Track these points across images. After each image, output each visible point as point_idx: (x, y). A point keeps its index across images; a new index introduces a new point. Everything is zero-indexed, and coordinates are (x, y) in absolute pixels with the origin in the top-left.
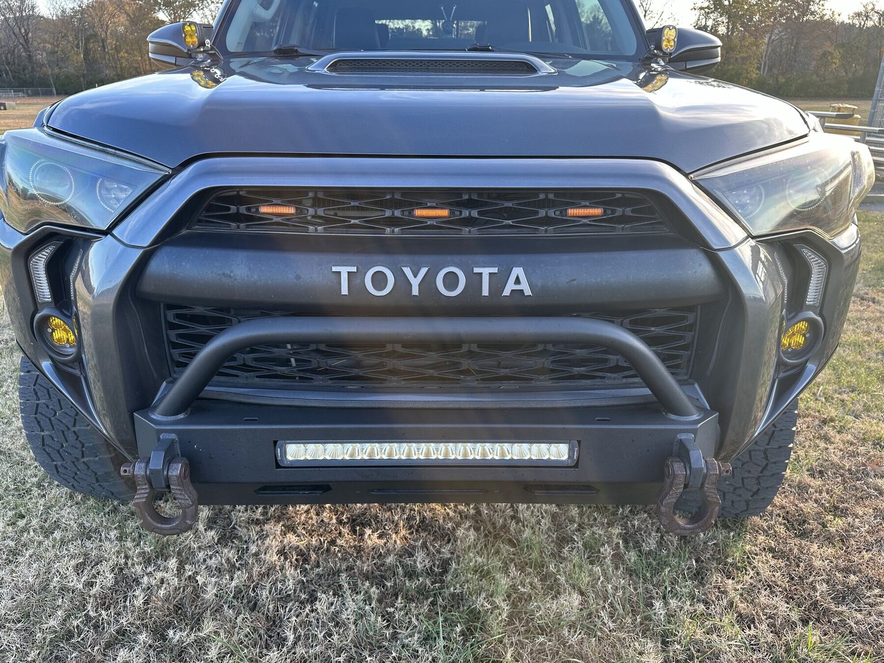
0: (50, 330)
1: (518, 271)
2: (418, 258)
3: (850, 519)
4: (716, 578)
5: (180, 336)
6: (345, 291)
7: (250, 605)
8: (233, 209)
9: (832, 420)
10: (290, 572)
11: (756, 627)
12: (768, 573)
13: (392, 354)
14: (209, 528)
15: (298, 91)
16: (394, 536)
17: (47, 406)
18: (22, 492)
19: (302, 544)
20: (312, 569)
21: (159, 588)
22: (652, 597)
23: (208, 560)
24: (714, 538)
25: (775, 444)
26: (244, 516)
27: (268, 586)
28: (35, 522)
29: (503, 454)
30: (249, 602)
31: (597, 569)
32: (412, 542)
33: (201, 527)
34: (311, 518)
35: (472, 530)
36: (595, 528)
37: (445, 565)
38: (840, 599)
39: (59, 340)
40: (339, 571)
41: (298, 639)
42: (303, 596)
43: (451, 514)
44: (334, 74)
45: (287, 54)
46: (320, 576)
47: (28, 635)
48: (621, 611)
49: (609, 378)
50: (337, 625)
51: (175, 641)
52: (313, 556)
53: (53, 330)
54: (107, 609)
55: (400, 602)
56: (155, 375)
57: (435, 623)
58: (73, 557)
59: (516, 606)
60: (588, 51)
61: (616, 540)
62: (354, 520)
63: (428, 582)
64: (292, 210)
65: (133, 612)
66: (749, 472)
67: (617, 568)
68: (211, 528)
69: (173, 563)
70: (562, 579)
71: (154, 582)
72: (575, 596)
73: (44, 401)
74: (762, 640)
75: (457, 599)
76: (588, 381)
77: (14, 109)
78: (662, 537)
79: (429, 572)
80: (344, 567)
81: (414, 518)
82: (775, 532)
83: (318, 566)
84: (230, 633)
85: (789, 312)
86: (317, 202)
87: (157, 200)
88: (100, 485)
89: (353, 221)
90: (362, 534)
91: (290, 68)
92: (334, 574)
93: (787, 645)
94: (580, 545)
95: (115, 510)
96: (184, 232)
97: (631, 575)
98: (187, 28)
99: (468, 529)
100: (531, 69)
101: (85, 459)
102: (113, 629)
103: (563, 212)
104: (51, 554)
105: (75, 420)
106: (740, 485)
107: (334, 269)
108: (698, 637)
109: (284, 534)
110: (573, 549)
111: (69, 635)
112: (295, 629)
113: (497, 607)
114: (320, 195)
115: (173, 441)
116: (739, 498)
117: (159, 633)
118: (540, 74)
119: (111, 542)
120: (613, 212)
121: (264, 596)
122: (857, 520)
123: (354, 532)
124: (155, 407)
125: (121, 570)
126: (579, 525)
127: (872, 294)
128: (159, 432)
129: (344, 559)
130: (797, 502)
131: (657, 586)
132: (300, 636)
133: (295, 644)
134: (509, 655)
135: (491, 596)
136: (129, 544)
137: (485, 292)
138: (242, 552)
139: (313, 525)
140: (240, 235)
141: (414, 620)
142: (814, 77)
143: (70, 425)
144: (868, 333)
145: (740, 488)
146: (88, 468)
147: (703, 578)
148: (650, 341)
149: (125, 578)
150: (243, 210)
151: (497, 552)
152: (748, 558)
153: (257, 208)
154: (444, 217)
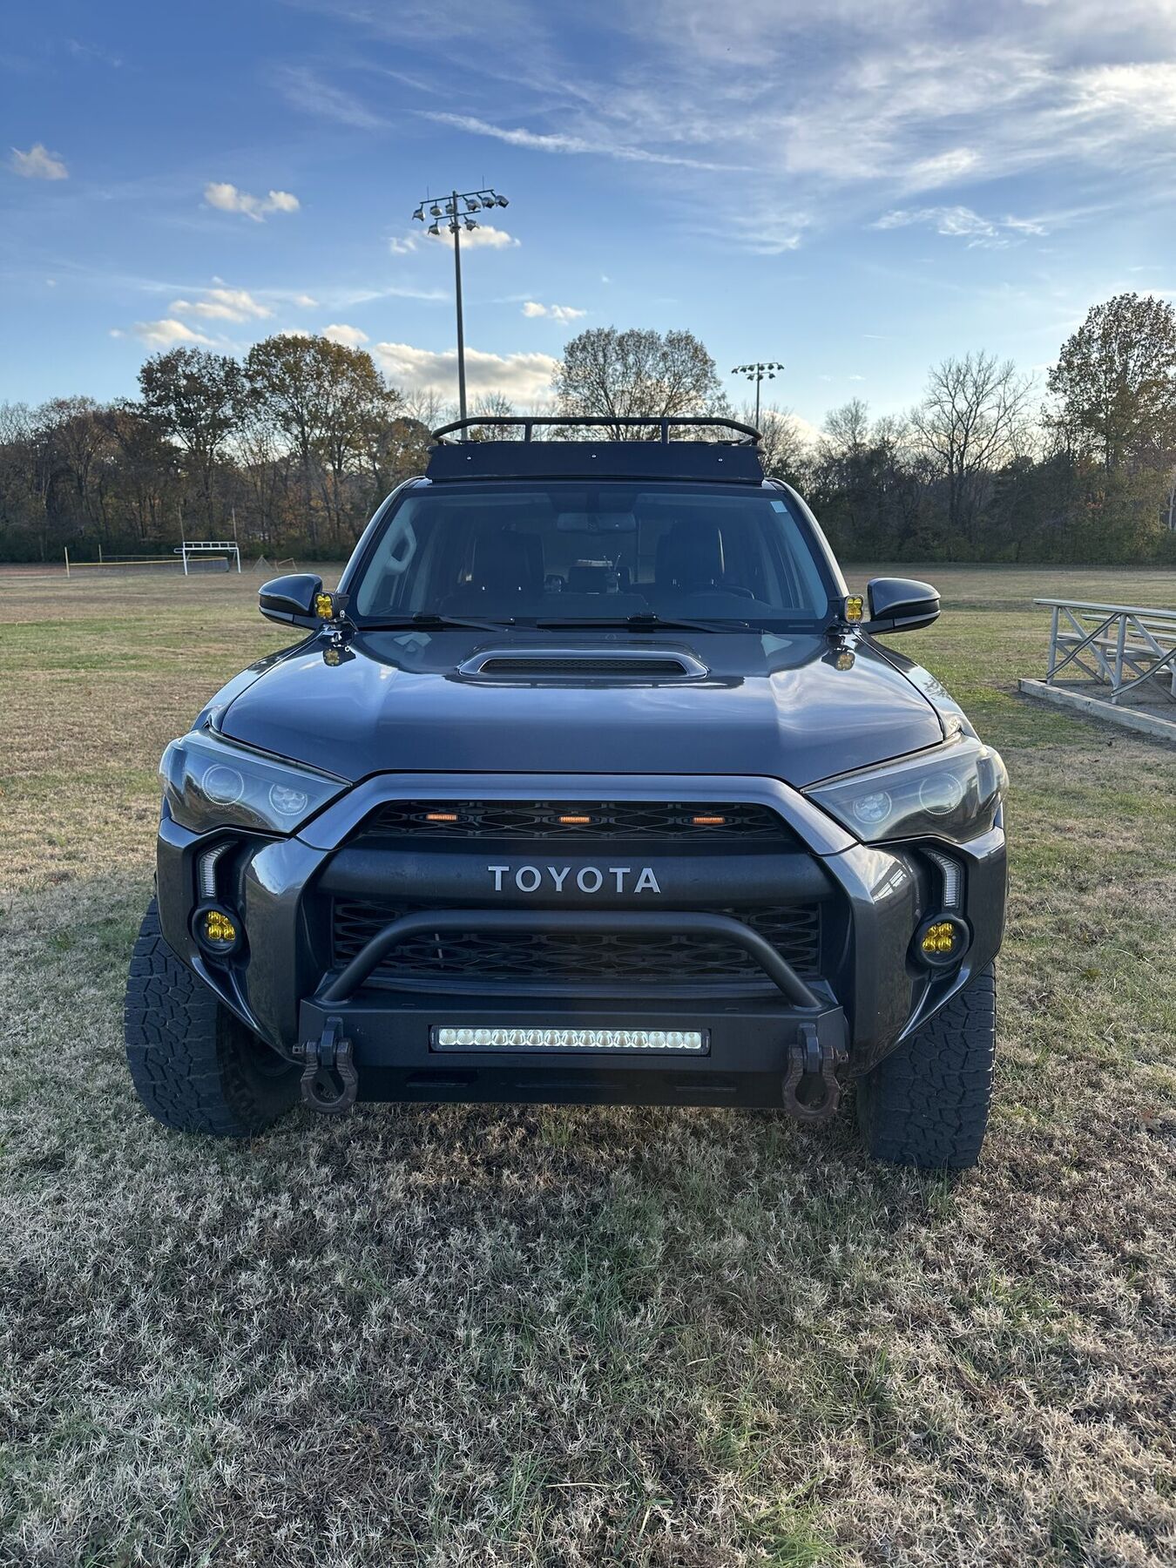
0: (206, 925)
1: (647, 872)
2: (560, 859)
3: (1092, 1173)
4: (910, 1227)
5: (345, 929)
6: (498, 887)
7: (376, 1238)
8: (405, 816)
9: (1114, 1064)
10: (418, 1210)
12: (973, 1224)
13: (540, 946)
14: (321, 1165)
16: (536, 1177)
17: (157, 1015)
19: (431, 1182)
20: (442, 1207)
21: (274, 1220)
22: (829, 1243)
23: (324, 1197)
24: (918, 1187)
26: (361, 1154)
27: (394, 1222)
29: (640, 1042)
30: (374, 1236)
31: (771, 1215)
32: (558, 1184)
33: (312, 1164)
34: (439, 1158)
35: (629, 1174)
37: (595, 1208)
39: (214, 935)
40: (474, 1210)
41: (430, 1270)
42: (434, 1232)
43: (606, 1157)
46: (452, 1214)
48: (792, 1255)
49: (742, 973)
50: (472, 1259)
51: (298, 1268)
52: (444, 1195)
53: (210, 925)
54: (219, 1239)
55: (542, 1239)
56: (316, 965)
57: (580, 1258)
58: (171, 1190)
59: (674, 1246)
62: (489, 1162)
63: (575, 1223)
64: (454, 818)
65: (248, 1242)
66: (946, 1102)
67: (794, 1214)
68: (324, 1166)
69: (285, 1198)
70: (728, 1222)
71: (267, 1214)
72: (740, 1238)
73: (155, 1009)
74: (946, 1285)
75: (608, 1239)
76: (722, 976)
79: (576, 1213)
80: (479, 1206)
81: (560, 1160)
83: (449, 1204)
84: (354, 1264)
85: (925, 912)
87: (337, 810)
89: (506, 827)
90: (499, 1176)
92: (467, 1213)
93: (972, 1289)
94: (755, 1190)
95: (210, 1145)
96: (361, 836)
97: (810, 1222)
99: (623, 1174)
101: (190, 1078)
102: (230, 1257)
103: (690, 821)
104: (146, 1187)
105: (187, 1030)
106: (938, 1118)
107: (490, 868)
108: (873, 1278)
109: (408, 1172)
110: (746, 1194)
112: (427, 1261)
113: (652, 1247)
114: (479, 805)
115: (339, 1023)
118: (690, 675)
119: (212, 1176)
120: (733, 821)
121: (390, 1231)
122: (1100, 1174)
123: (490, 1172)
124: (320, 994)
125: (228, 1203)
126: (757, 1171)
128: (326, 1015)
129: (478, 1198)
131: (838, 1233)
132: (432, 1268)
133: (427, 1274)
134: (660, 1289)
135: (646, 1236)
136: (233, 1178)
137: (620, 889)
138: (362, 1190)
139: (442, 1164)
140: (409, 839)
141: (557, 1255)
145: (939, 1122)
146: (193, 1088)
147: (894, 1227)
149: (235, 1210)
150: (412, 817)
151: (656, 1195)
152: (953, 1209)
153: (425, 816)
154: (584, 823)
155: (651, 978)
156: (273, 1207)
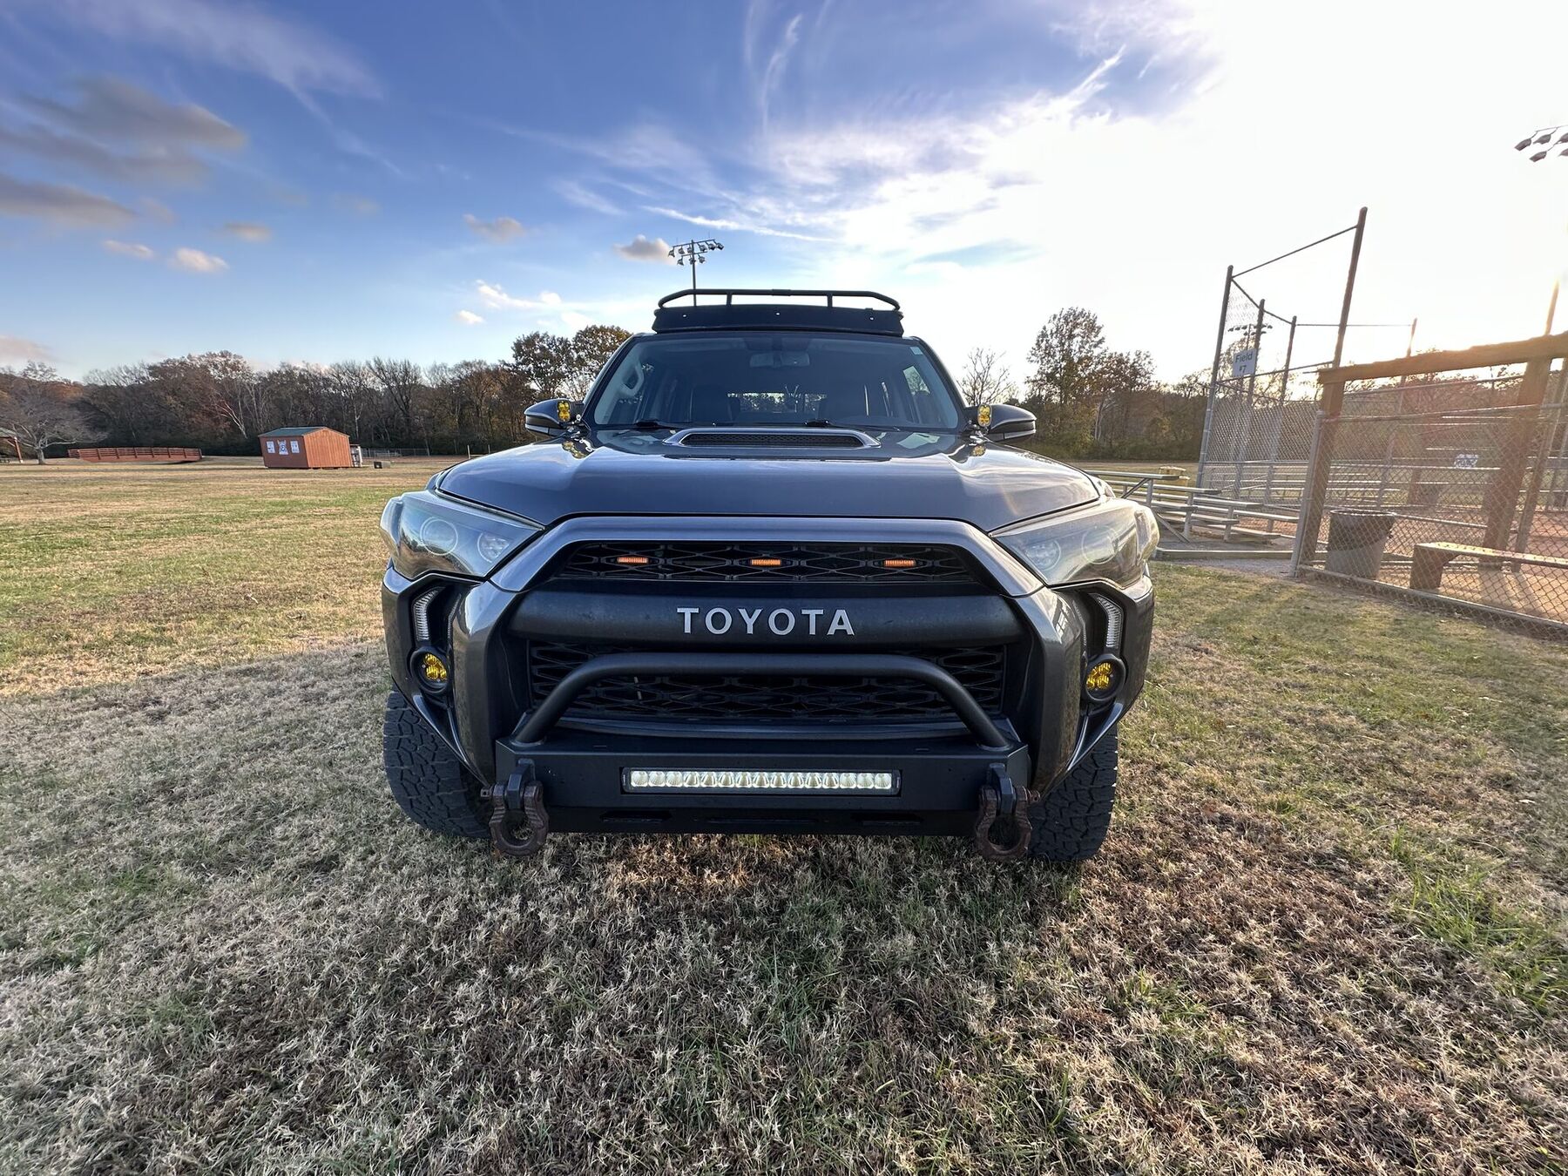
0: (424, 666)
1: (841, 613)
2: (751, 601)
3: (1184, 864)
4: (1050, 921)
5: (541, 671)
6: (688, 630)
7: (590, 941)
8: (595, 559)
9: (1166, 766)
10: (630, 909)
11: (1089, 970)
12: (1102, 917)
13: (731, 689)
14: (553, 865)
15: (657, 461)
16: (733, 876)
17: (410, 741)
18: (373, 829)
19: (643, 882)
20: (652, 907)
21: (501, 923)
22: (986, 939)
23: (551, 897)
24: (1049, 880)
25: (1098, 784)
26: (587, 854)
27: (608, 922)
28: (384, 857)
29: (831, 783)
30: (588, 939)
31: (932, 910)
32: (750, 882)
33: (545, 865)
34: (652, 858)
35: (810, 871)
36: (930, 870)
37: (782, 905)
38: (1174, 944)
39: (432, 675)
40: (678, 909)
41: (635, 976)
42: (642, 934)
43: (790, 856)
44: (690, 447)
45: (647, 427)
46: (659, 914)
47: (371, 970)
48: (956, 953)
49: (929, 712)
50: (674, 962)
51: (514, 976)
52: (653, 894)
53: (427, 666)
54: (448, 944)
55: (736, 941)
56: (517, 707)
57: (770, 961)
58: (419, 892)
59: (852, 946)
60: (921, 425)
61: (951, 882)
62: (694, 861)
63: (765, 922)
64: (645, 561)
65: (474, 947)
66: (1076, 811)
67: (951, 909)
68: (556, 866)
69: (516, 899)
70: (897, 919)
71: (496, 918)
72: (909, 936)
74: (1096, 983)
75: (793, 939)
76: (910, 716)
77: (389, 467)
78: (996, 878)
79: (766, 912)
80: (683, 905)
81: (752, 859)
82: (1110, 875)
83: (657, 904)
84: (567, 969)
85: (1090, 654)
86: (667, 554)
87: (529, 553)
88: (452, 821)
89: (697, 570)
90: (702, 874)
91: (650, 439)
92: (673, 912)
93: (1121, 988)
95: (463, 847)
96: (552, 579)
97: (965, 917)
98: (562, 405)
99: (805, 871)
100: (857, 442)
101: (440, 794)
102: (455, 963)
103: (881, 563)
104: (398, 889)
105: (434, 754)
107: (679, 610)
108: (1031, 978)
109: (625, 872)
110: (909, 890)
111: (412, 969)
112: (633, 967)
113: (833, 947)
114: (670, 548)
115: (529, 765)
116: (1069, 839)
117: (499, 969)
118: (866, 447)
119: (457, 877)
120: (924, 563)
121: (603, 933)
122: (1190, 865)
123: (693, 871)
124: (516, 735)
125: (466, 905)
126: (915, 867)
127: (1205, 645)
128: (518, 757)
129: (683, 898)
130: (1130, 846)
131: (992, 927)
132: (637, 973)
133: (632, 981)
134: (843, 994)
135: (827, 935)
136: (475, 880)
137: (813, 631)
138: (584, 889)
139: (654, 864)
140: (602, 581)
141: (750, 958)
142: (1146, 442)
143: (429, 760)
144: (1201, 683)
145: (1069, 828)
146: (442, 802)
147: (1037, 921)
148: (960, 678)
149: (469, 913)
150: (603, 560)
151: (834, 893)
152: (1082, 903)
153: (616, 559)
154: (777, 566)
155: (841, 719)
156: (502, 911)
